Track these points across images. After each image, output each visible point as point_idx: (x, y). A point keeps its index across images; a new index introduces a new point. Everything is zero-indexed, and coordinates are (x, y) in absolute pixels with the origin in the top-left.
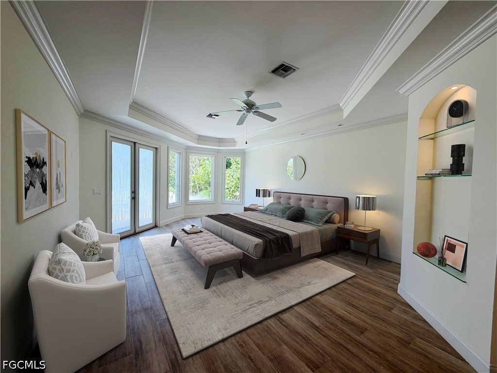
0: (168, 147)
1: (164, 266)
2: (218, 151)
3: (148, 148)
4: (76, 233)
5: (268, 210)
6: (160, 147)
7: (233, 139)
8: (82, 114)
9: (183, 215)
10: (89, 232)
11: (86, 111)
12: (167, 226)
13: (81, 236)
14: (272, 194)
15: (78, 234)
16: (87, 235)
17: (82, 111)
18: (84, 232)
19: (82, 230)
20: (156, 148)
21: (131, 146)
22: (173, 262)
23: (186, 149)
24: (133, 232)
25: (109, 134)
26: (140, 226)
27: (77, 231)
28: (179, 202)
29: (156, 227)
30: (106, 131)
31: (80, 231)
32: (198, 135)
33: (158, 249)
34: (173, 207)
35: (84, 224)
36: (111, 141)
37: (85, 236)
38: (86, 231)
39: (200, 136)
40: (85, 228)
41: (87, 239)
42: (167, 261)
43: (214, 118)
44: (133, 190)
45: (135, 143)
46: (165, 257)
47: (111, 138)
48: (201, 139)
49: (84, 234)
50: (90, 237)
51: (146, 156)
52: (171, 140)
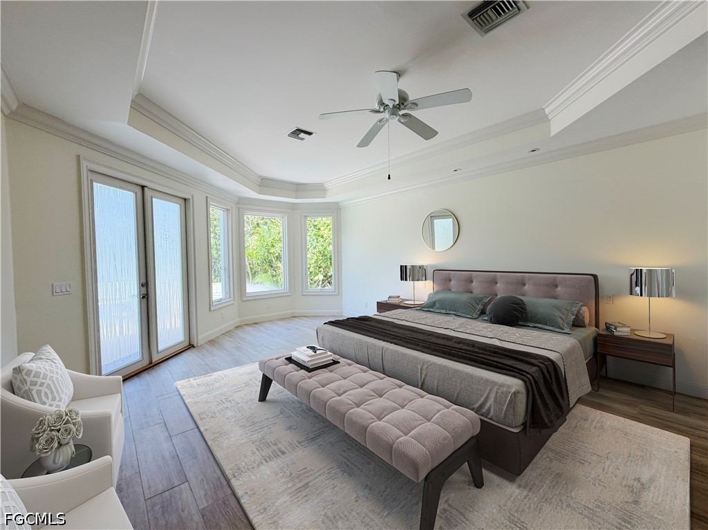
0: (207, 197)
1: (267, 470)
2: (294, 207)
3: (168, 197)
4: (15, 388)
5: (437, 305)
6: (193, 196)
7: (322, 184)
8: (12, 112)
9: (238, 319)
10: (48, 381)
11: (23, 105)
12: (212, 342)
13: (27, 396)
14: (429, 274)
15: (20, 389)
16: (44, 389)
17: (14, 106)
18: (34, 384)
19: (29, 380)
20: (185, 199)
21: (136, 193)
22: (283, 453)
23: (237, 204)
24: (146, 362)
25: (84, 164)
26: (160, 348)
27: (17, 384)
28: (230, 297)
29: (191, 346)
30: (78, 157)
31: (24, 382)
32: (260, 176)
33: (229, 413)
34: (220, 306)
35: (33, 366)
36: (92, 182)
37: (39, 392)
38: (40, 381)
39: (263, 179)
40: (37, 375)
41: (44, 399)
42: (266, 452)
43: (302, 139)
44: (143, 281)
45: (143, 187)
46: (257, 436)
47: (89, 173)
48: (265, 184)
49: (35, 389)
50: (52, 393)
51: (166, 215)
52: (211, 185)
